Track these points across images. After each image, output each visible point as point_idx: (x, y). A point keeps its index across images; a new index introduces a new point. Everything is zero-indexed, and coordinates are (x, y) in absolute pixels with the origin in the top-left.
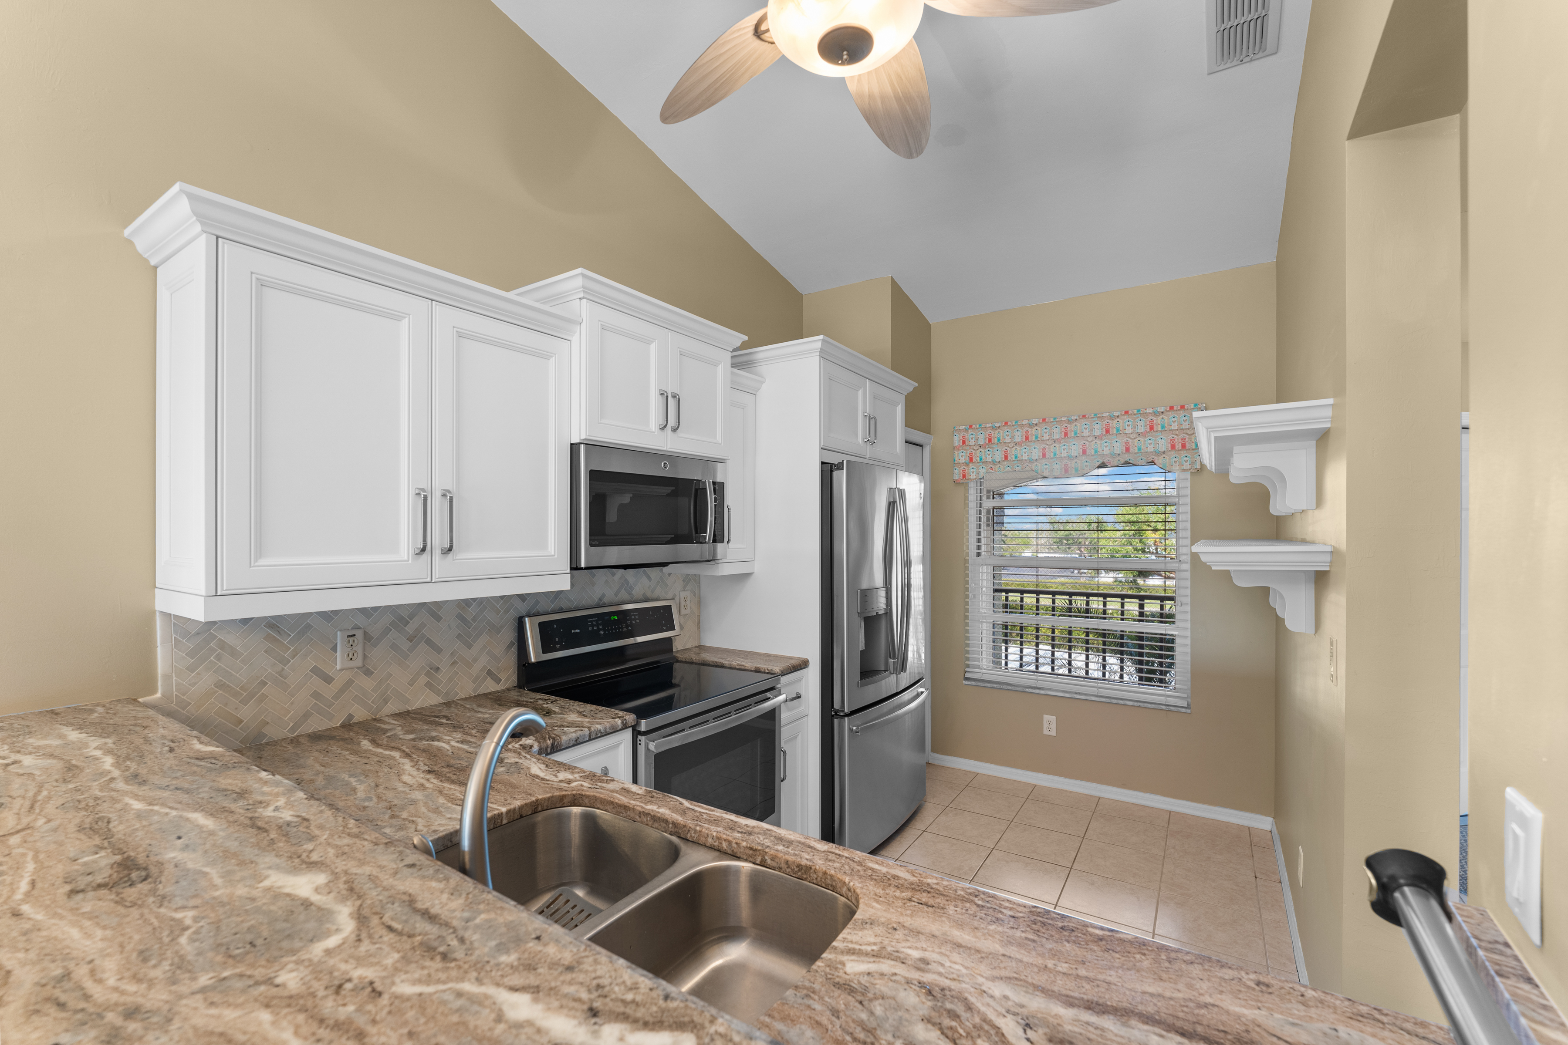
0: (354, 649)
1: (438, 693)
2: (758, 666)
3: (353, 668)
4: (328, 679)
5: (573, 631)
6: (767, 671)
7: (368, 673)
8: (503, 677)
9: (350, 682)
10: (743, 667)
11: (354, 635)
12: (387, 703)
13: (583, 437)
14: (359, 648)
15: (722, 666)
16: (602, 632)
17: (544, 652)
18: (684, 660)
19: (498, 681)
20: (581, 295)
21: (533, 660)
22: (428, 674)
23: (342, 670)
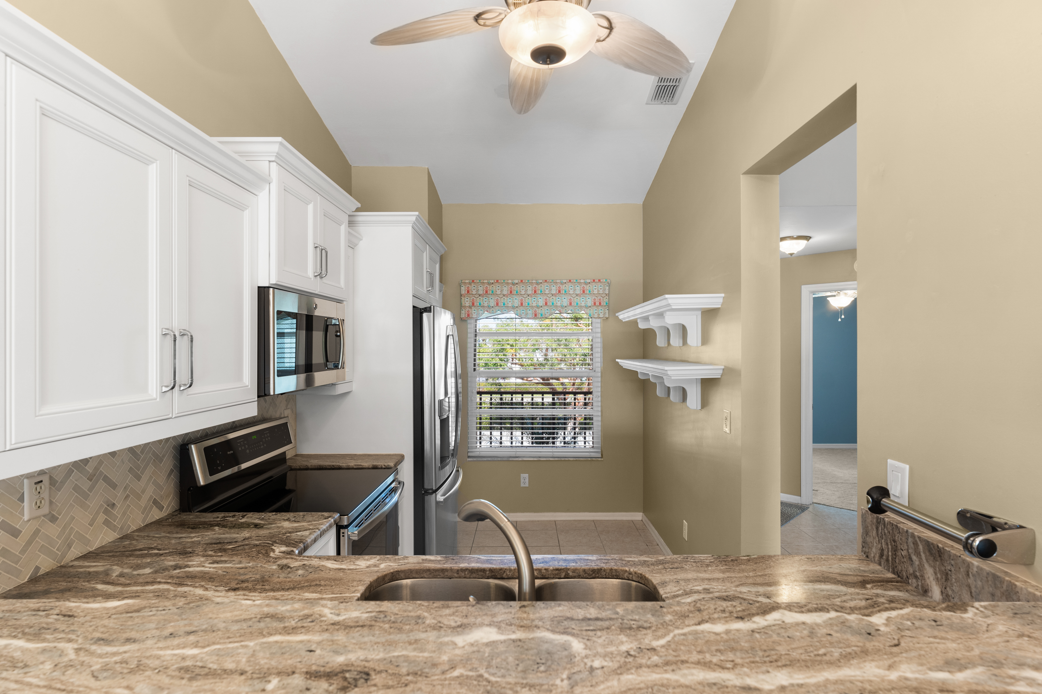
0: (42, 496)
1: (114, 528)
2: (375, 464)
3: (39, 517)
4: (15, 533)
5: (228, 453)
6: (384, 467)
7: (53, 519)
8: (165, 504)
9: (36, 532)
10: (360, 467)
11: (41, 481)
12: (70, 548)
13: (273, 281)
14: (45, 495)
15: (340, 468)
16: (248, 451)
17: (211, 474)
18: (298, 467)
19: (161, 508)
20: (273, 159)
21: (202, 483)
22: (106, 512)
23: (29, 520)
